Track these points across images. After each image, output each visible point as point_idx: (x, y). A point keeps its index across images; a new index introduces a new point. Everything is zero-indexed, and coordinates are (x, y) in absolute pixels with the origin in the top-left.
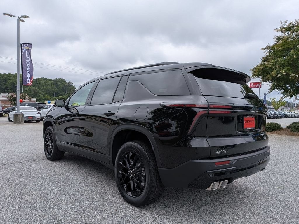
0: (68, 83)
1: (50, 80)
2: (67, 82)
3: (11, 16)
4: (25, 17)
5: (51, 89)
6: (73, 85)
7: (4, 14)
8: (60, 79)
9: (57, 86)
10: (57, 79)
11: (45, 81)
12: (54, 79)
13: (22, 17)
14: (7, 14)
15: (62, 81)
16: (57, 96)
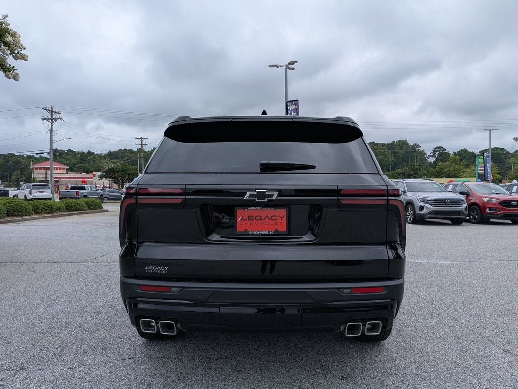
0: (413, 146)
1: (383, 145)
2: (410, 146)
3: (277, 67)
4: (292, 63)
5: (384, 160)
6: (421, 149)
7: (269, 66)
8: (399, 141)
9: (394, 154)
10: (394, 142)
11: (376, 147)
12: (390, 142)
13: (290, 64)
14: (273, 66)
15: (402, 144)
16: (393, 171)
